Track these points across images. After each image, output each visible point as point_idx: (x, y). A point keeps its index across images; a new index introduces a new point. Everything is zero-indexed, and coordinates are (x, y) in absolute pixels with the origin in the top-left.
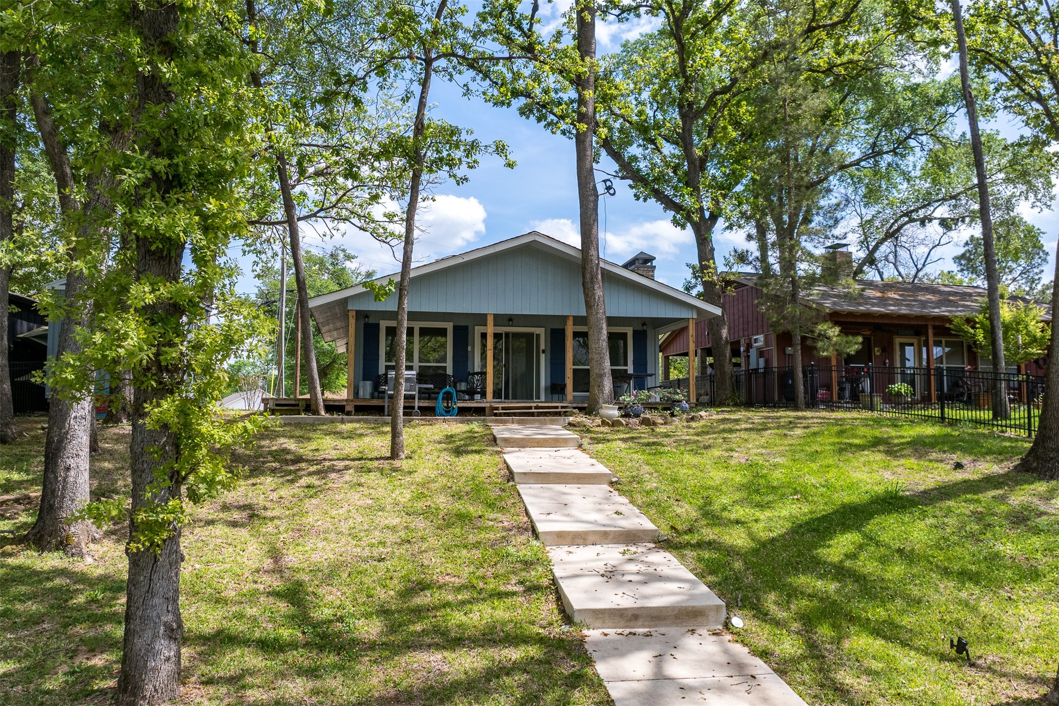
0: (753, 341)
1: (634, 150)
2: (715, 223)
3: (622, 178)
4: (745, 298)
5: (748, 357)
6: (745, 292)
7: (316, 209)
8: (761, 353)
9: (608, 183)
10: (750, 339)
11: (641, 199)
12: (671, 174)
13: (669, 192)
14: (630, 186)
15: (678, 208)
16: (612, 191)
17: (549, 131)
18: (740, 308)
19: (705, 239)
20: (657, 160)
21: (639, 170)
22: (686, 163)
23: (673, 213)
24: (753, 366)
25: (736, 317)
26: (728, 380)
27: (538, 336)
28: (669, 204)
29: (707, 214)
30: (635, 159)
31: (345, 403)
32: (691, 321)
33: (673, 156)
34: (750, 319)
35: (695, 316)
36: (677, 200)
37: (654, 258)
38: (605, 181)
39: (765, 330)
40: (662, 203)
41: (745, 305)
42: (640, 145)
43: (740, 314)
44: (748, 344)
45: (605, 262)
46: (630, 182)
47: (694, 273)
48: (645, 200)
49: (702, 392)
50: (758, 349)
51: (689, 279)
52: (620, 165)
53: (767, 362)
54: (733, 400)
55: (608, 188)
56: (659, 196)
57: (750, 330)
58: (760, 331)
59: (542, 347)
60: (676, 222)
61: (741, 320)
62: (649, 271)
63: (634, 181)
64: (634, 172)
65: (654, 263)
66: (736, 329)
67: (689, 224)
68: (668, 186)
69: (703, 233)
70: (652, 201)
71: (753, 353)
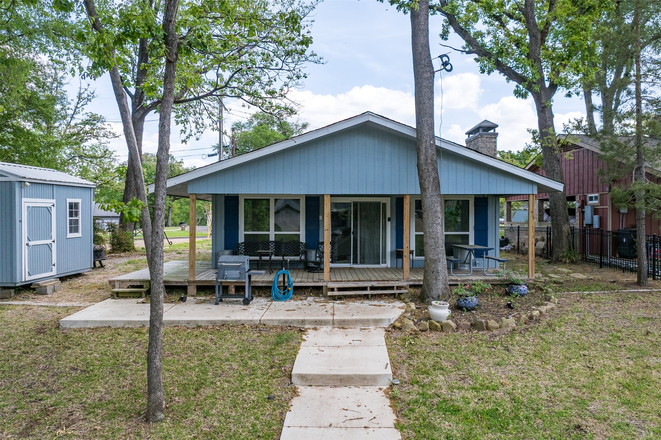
0: (588, 199)
1: (480, 26)
2: (554, 92)
3: (468, 53)
4: (581, 159)
5: (583, 212)
6: (581, 154)
7: (212, 89)
8: (595, 211)
9: (445, 59)
10: (585, 197)
11: (486, 73)
12: (515, 48)
13: (511, 64)
14: (476, 59)
15: (521, 79)
16: (448, 67)
17: (402, 11)
18: (576, 167)
19: (545, 107)
20: (501, 35)
21: (484, 45)
22: (528, 37)
23: (515, 83)
24: (587, 221)
25: (572, 175)
26: (565, 238)
27: (384, 205)
28: (511, 74)
29: (547, 84)
30: (480, 34)
31: (187, 284)
32: (531, 197)
33: (516, 30)
34: (586, 178)
35: (536, 192)
36: (519, 72)
37: (497, 126)
38: (441, 57)
39: (601, 190)
40: (505, 75)
41: (581, 165)
42: (486, 22)
43: (576, 172)
44: (583, 201)
45: (441, 140)
46: (476, 56)
47: (534, 138)
48: (489, 73)
49: (539, 237)
50: (593, 206)
51: (529, 143)
52: (467, 41)
53: (602, 221)
54: (569, 258)
55: (445, 64)
56: (501, 67)
57: (585, 188)
58: (595, 189)
59: (388, 215)
60: (518, 93)
61: (577, 178)
62: (492, 138)
63: (479, 55)
64: (478, 46)
65: (497, 130)
66: (572, 186)
67: (530, 94)
68: (511, 58)
69: (543, 101)
70: (496, 73)
71: (588, 211)
